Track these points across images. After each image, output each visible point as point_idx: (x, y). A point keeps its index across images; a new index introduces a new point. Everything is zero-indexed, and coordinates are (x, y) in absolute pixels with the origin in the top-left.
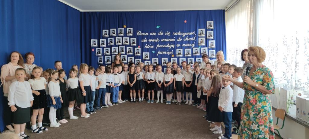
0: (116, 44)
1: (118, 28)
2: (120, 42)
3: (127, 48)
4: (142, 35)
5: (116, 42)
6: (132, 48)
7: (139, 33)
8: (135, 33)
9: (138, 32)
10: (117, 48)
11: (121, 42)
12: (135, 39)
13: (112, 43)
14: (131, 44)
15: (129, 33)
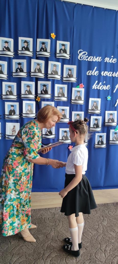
0: (32, 74)
1: (37, 38)
2: (40, 71)
3: (57, 86)
4: (88, 59)
5: (32, 70)
6: (66, 86)
7: (82, 55)
8: (73, 54)
9: (80, 52)
10: (33, 84)
11: (43, 71)
12: (74, 67)
13: (22, 71)
14: (64, 79)
15: (62, 52)
